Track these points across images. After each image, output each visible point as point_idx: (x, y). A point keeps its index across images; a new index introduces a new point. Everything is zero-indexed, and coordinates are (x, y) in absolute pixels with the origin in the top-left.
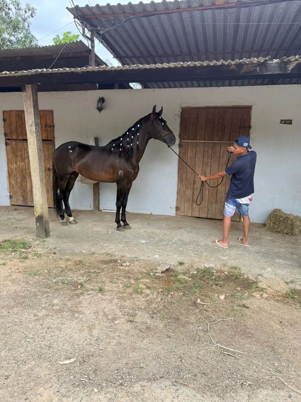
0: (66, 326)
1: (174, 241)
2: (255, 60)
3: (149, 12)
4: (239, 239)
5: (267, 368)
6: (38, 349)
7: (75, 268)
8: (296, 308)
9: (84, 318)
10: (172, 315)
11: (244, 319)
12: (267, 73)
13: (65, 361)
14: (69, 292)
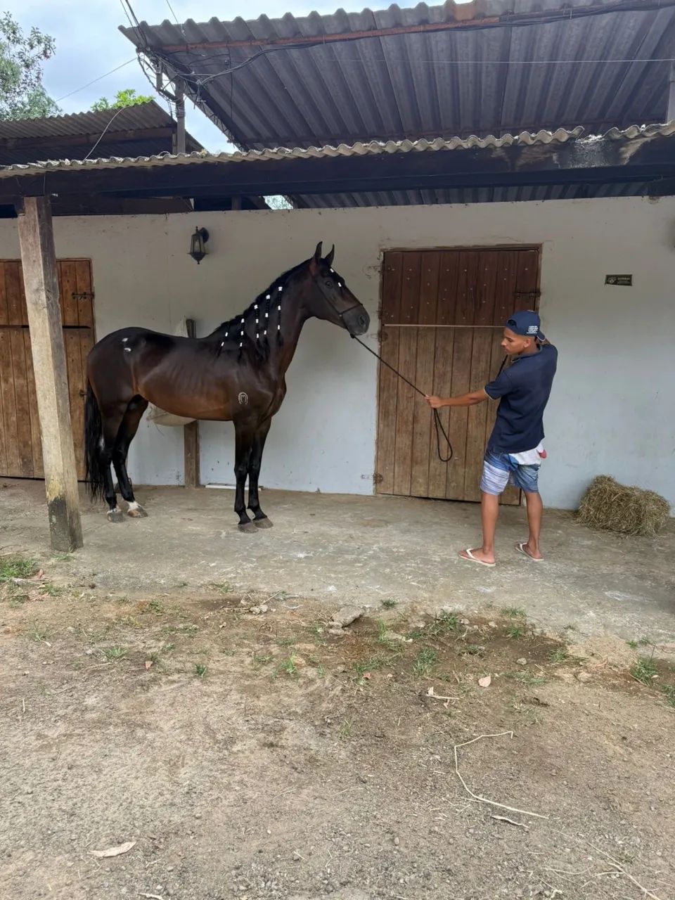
0: (114, 760)
1: (371, 552)
2: (548, 136)
3: (308, 37)
4: (519, 545)
5: (598, 852)
6: (44, 822)
7: (140, 620)
8: (656, 704)
9: (157, 739)
10: (368, 728)
11: (538, 733)
12: (576, 167)
13: (107, 849)
14: (124, 677)
